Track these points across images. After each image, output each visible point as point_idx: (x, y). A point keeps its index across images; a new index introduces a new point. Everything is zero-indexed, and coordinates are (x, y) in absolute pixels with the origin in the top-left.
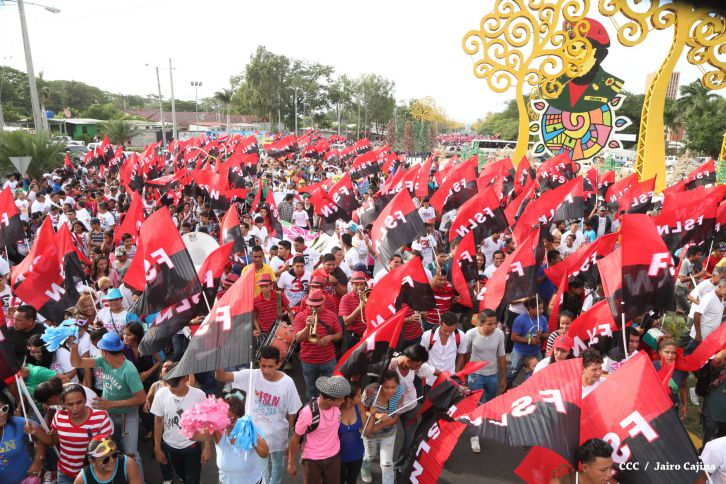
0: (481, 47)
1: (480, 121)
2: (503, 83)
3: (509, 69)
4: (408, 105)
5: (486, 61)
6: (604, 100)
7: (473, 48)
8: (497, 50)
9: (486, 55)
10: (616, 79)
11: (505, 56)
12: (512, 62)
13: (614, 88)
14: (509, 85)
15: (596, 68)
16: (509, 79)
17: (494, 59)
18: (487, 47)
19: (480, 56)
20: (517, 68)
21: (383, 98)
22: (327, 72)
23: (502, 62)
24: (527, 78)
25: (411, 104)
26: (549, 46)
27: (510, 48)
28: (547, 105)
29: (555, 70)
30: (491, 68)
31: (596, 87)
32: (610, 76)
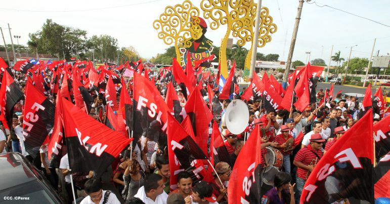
0: (161, 26)
1: (153, 58)
2: (170, 41)
3: (172, 35)
4: (121, 50)
5: (163, 32)
6: (206, 49)
7: (157, 27)
8: (166, 28)
9: (162, 29)
10: (210, 41)
11: (170, 30)
12: (172, 33)
13: (209, 44)
14: (172, 42)
15: (203, 36)
16: (172, 40)
17: (166, 31)
18: (163, 27)
19: (160, 30)
20: (174, 35)
21: (112, 46)
22: (84, 33)
23: (169, 33)
24: (179, 39)
25: (122, 49)
26: (186, 28)
27: (172, 28)
28: (186, 50)
29: (188, 37)
30: (165, 35)
31: (203, 44)
32: (208, 40)
